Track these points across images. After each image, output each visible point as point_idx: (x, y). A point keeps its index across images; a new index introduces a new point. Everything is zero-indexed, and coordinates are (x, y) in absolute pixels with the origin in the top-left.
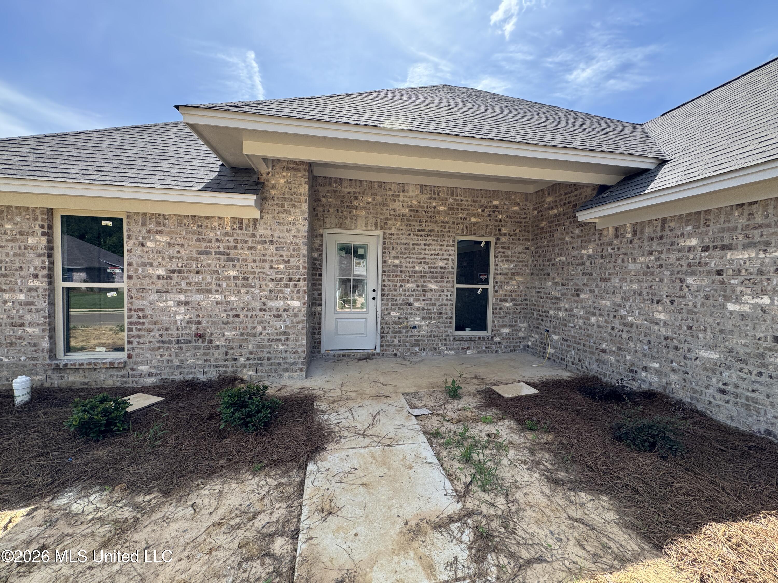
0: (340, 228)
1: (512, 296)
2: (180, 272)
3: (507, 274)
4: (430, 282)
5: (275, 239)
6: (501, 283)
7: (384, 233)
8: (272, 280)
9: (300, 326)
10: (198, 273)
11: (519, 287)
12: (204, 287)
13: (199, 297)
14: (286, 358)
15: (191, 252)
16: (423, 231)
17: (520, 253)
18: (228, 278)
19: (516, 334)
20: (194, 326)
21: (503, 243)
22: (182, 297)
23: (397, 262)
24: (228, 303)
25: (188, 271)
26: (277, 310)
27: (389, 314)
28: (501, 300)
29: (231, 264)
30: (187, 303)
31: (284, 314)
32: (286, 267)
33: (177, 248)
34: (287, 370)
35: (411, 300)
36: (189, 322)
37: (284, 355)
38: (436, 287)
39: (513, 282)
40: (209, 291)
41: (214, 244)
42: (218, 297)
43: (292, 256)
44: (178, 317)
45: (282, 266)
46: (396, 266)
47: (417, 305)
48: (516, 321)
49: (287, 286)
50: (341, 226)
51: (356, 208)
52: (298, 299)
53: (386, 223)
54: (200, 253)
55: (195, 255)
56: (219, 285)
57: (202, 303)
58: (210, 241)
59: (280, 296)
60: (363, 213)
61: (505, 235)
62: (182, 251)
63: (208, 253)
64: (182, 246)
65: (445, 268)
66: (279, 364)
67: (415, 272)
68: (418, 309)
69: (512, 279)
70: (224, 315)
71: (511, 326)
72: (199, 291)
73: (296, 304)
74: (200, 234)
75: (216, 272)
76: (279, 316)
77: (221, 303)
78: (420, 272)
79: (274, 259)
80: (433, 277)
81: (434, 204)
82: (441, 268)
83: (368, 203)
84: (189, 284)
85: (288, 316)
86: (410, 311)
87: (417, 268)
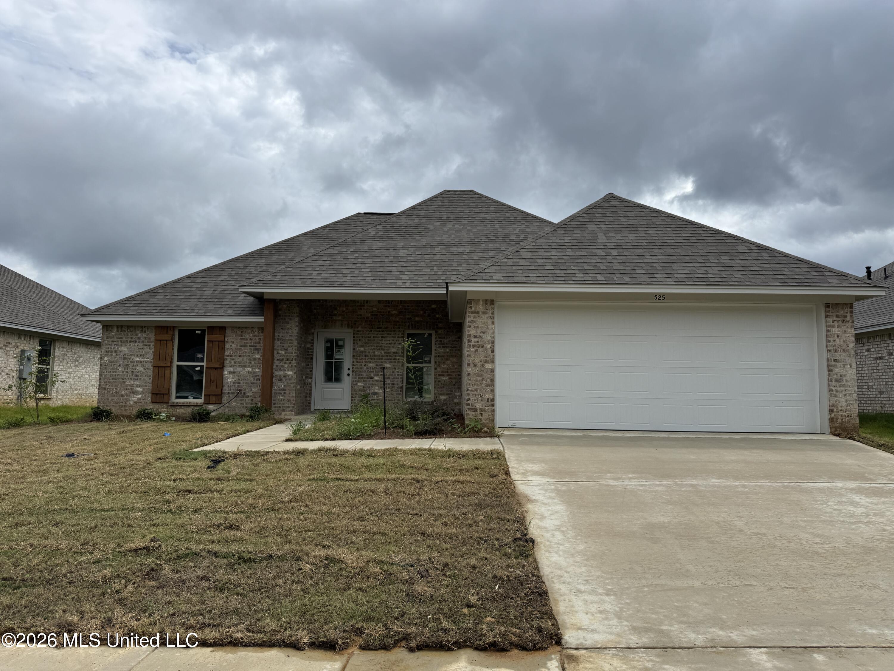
0: (325, 328)
1: (448, 372)
2: (231, 356)
3: (443, 356)
4: (386, 362)
5: (280, 338)
6: (439, 362)
7: (354, 330)
8: (278, 360)
9: (292, 385)
10: (240, 356)
11: (453, 366)
12: (243, 364)
13: (239, 369)
14: (283, 404)
15: (237, 345)
16: (380, 328)
17: (454, 341)
18: (255, 359)
19: (453, 401)
20: (236, 385)
21: (440, 334)
22: (231, 369)
23: (362, 349)
24: (254, 372)
25: (235, 356)
26: (280, 376)
27: (356, 384)
28: (439, 375)
29: (257, 351)
30: (234, 373)
31: (284, 379)
32: (286, 353)
33: (231, 344)
34: (284, 411)
35: (372, 375)
36: (234, 383)
37: (283, 402)
38: (390, 366)
39: (449, 362)
40: (245, 366)
41: (249, 341)
42: (249, 369)
43: (289, 347)
44: (229, 380)
45: (283, 352)
46: (362, 352)
47: (376, 378)
48: (452, 391)
49: (285, 363)
50: (325, 327)
51: (335, 315)
52: (291, 371)
53: (355, 324)
54: (241, 346)
55: (239, 347)
56: (250, 363)
57: (241, 372)
58: (247, 340)
59: (282, 368)
60: (340, 318)
61: (441, 328)
62: (233, 345)
63: (245, 346)
64: (233, 342)
65: (396, 353)
66: (280, 407)
67: (375, 356)
68: (377, 381)
69: (447, 360)
70: (252, 379)
71: (447, 394)
72: (240, 366)
73: (290, 373)
74: (242, 336)
75: (249, 356)
76: (281, 380)
77: (251, 373)
78: (379, 356)
79: (279, 348)
80: (388, 359)
81: (388, 310)
82: (394, 353)
83: (343, 311)
84: (235, 362)
85: (286, 380)
86: (371, 382)
87: (376, 353)
